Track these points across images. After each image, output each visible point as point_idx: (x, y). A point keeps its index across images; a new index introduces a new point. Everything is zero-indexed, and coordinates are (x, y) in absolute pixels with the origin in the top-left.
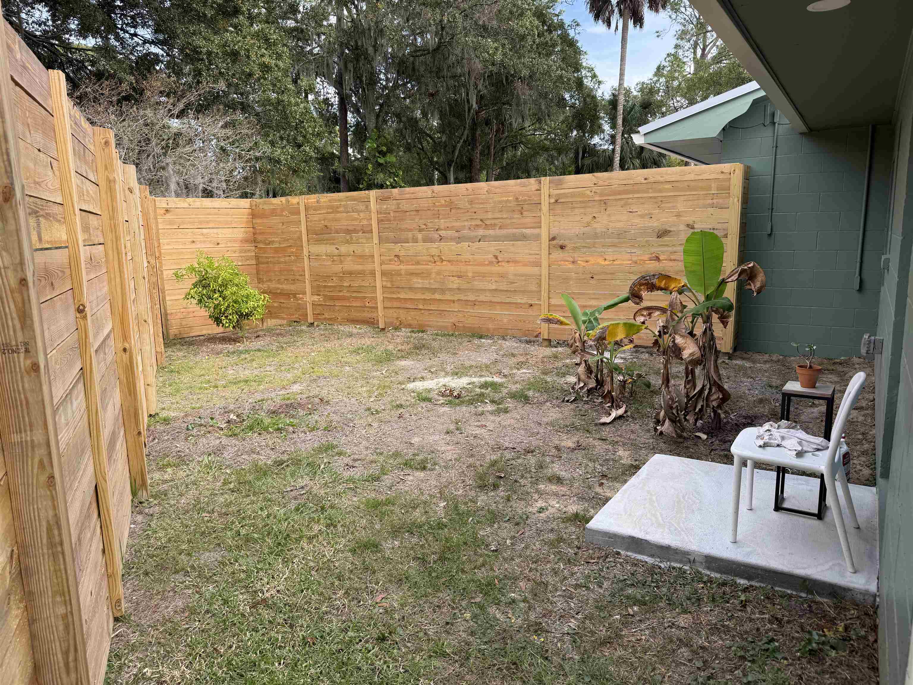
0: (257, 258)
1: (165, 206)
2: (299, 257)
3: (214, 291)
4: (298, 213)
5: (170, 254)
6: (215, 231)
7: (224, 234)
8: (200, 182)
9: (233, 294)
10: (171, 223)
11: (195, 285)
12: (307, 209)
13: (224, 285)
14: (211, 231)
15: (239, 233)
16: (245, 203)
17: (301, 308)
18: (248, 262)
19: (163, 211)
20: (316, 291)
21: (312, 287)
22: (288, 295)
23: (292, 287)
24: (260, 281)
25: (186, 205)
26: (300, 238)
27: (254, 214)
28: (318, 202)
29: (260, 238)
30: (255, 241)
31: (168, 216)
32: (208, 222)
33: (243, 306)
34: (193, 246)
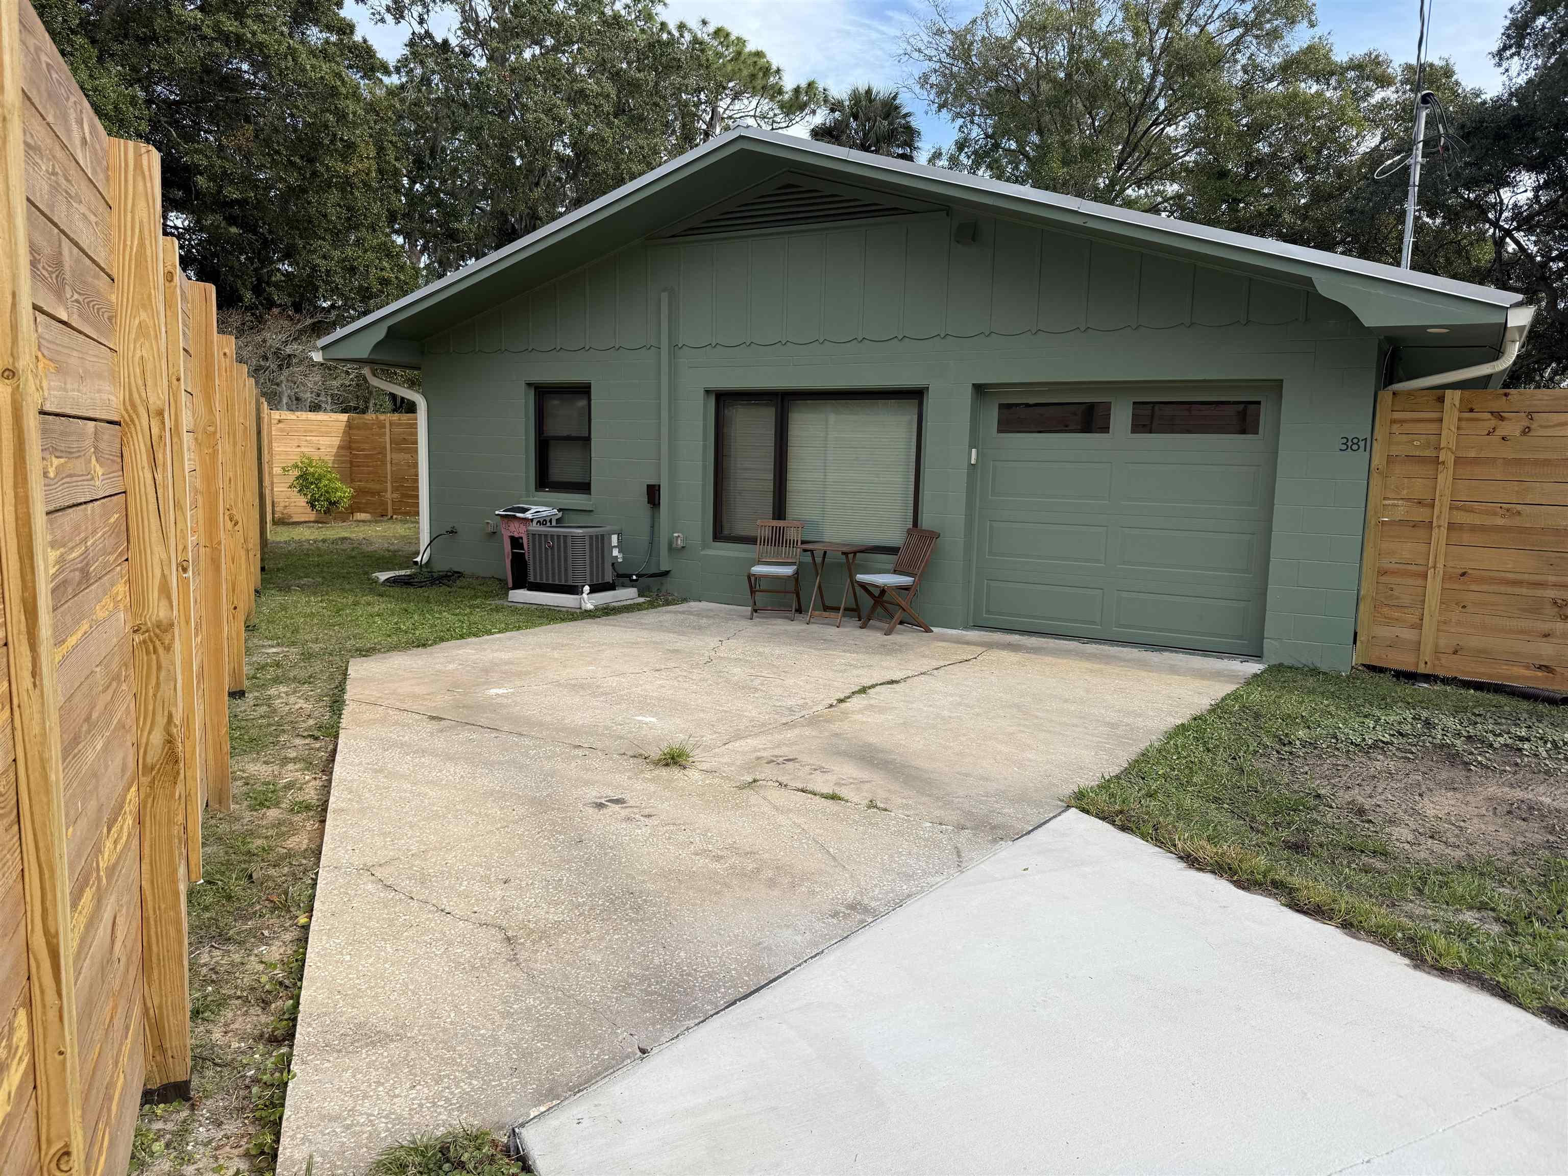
0: (351, 462)
1: (278, 417)
2: (384, 463)
3: (312, 483)
4: (384, 427)
5: (280, 455)
6: (317, 438)
7: (324, 441)
8: (308, 396)
9: (325, 486)
10: (282, 430)
11: (297, 478)
12: (391, 424)
13: (319, 479)
14: (314, 438)
15: (336, 441)
16: (344, 417)
17: (383, 504)
18: (343, 465)
19: (276, 422)
20: (395, 489)
21: (393, 487)
22: (373, 493)
23: (376, 487)
24: (352, 481)
25: (293, 417)
26: (385, 448)
27: (350, 426)
28: (399, 420)
29: (354, 445)
30: (350, 448)
31: (280, 425)
32: (311, 431)
33: (333, 495)
34: (299, 449)
